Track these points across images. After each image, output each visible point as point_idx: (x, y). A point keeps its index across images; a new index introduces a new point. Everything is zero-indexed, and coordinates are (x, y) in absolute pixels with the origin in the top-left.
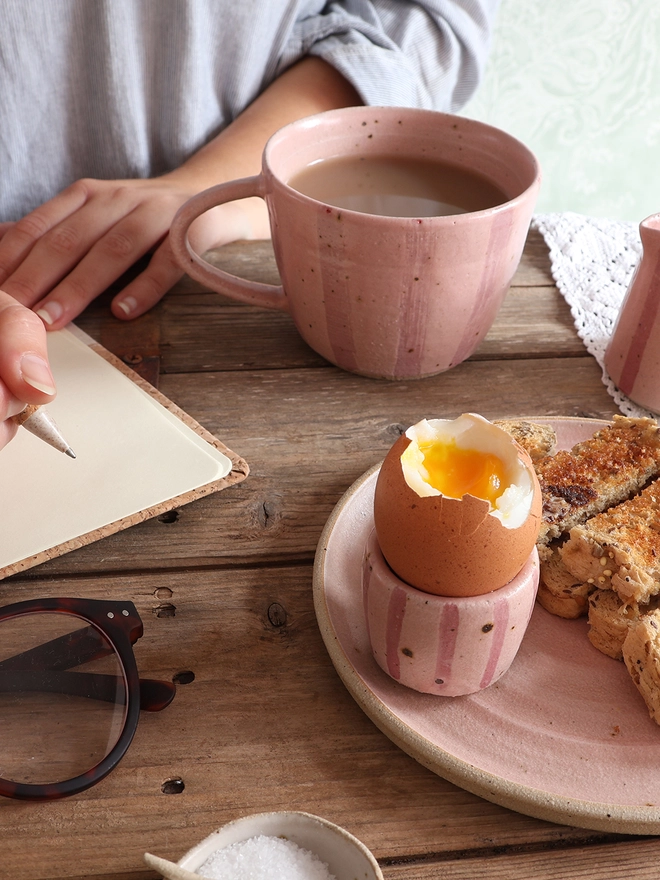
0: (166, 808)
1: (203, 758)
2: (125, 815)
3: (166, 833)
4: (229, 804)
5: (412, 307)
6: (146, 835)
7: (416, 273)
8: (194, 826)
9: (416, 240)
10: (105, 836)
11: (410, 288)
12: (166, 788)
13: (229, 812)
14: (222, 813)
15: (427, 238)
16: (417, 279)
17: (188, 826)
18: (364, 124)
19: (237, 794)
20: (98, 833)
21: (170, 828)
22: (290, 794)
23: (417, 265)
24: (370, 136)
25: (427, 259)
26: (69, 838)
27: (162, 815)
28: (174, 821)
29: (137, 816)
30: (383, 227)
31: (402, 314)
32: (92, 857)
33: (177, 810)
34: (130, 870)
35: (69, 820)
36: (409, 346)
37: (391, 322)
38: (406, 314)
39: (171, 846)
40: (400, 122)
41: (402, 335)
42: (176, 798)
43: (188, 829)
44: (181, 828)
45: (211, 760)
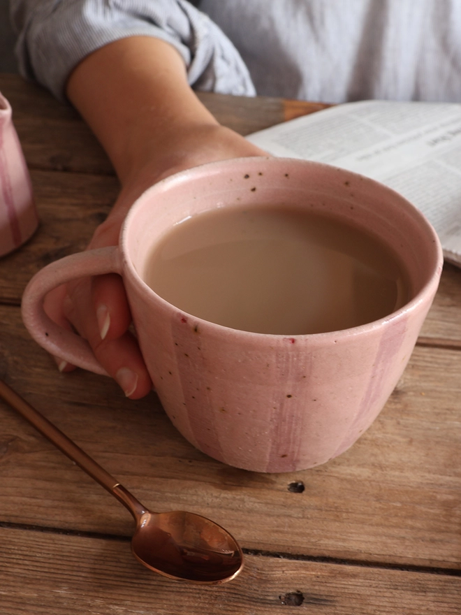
0: (289, 501)
1: (321, 471)
2: (258, 501)
3: (286, 520)
4: (336, 508)
5: (284, 421)
6: (272, 519)
7: (289, 391)
8: (308, 518)
9: (287, 360)
10: (242, 513)
11: (282, 405)
12: (291, 488)
13: (335, 513)
14: (330, 513)
15: (302, 357)
16: (289, 396)
17: (303, 517)
18: (247, 176)
19: (342, 501)
20: (237, 510)
21: (290, 516)
22: (383, 509)
23: (290, 383)
24: (254, 190)
25: (302, 378)
26: (215, 510)
27: (285, 506)
28: (293, 512)
29: (267, 504)
30: (248, 346)
31: (272, 427)
32: (230, 526)
33: (297, 505)
34: (257, 541)
35: (217, 497)
36: (281, 452)
37: (260, 433)
38: (277, 427)
39: (289, 530)
40: (287, 175)
41: (273, 444)
42: (297, 496)
43: (304, 520)
44: (298, 518)
45: (326, 474)
